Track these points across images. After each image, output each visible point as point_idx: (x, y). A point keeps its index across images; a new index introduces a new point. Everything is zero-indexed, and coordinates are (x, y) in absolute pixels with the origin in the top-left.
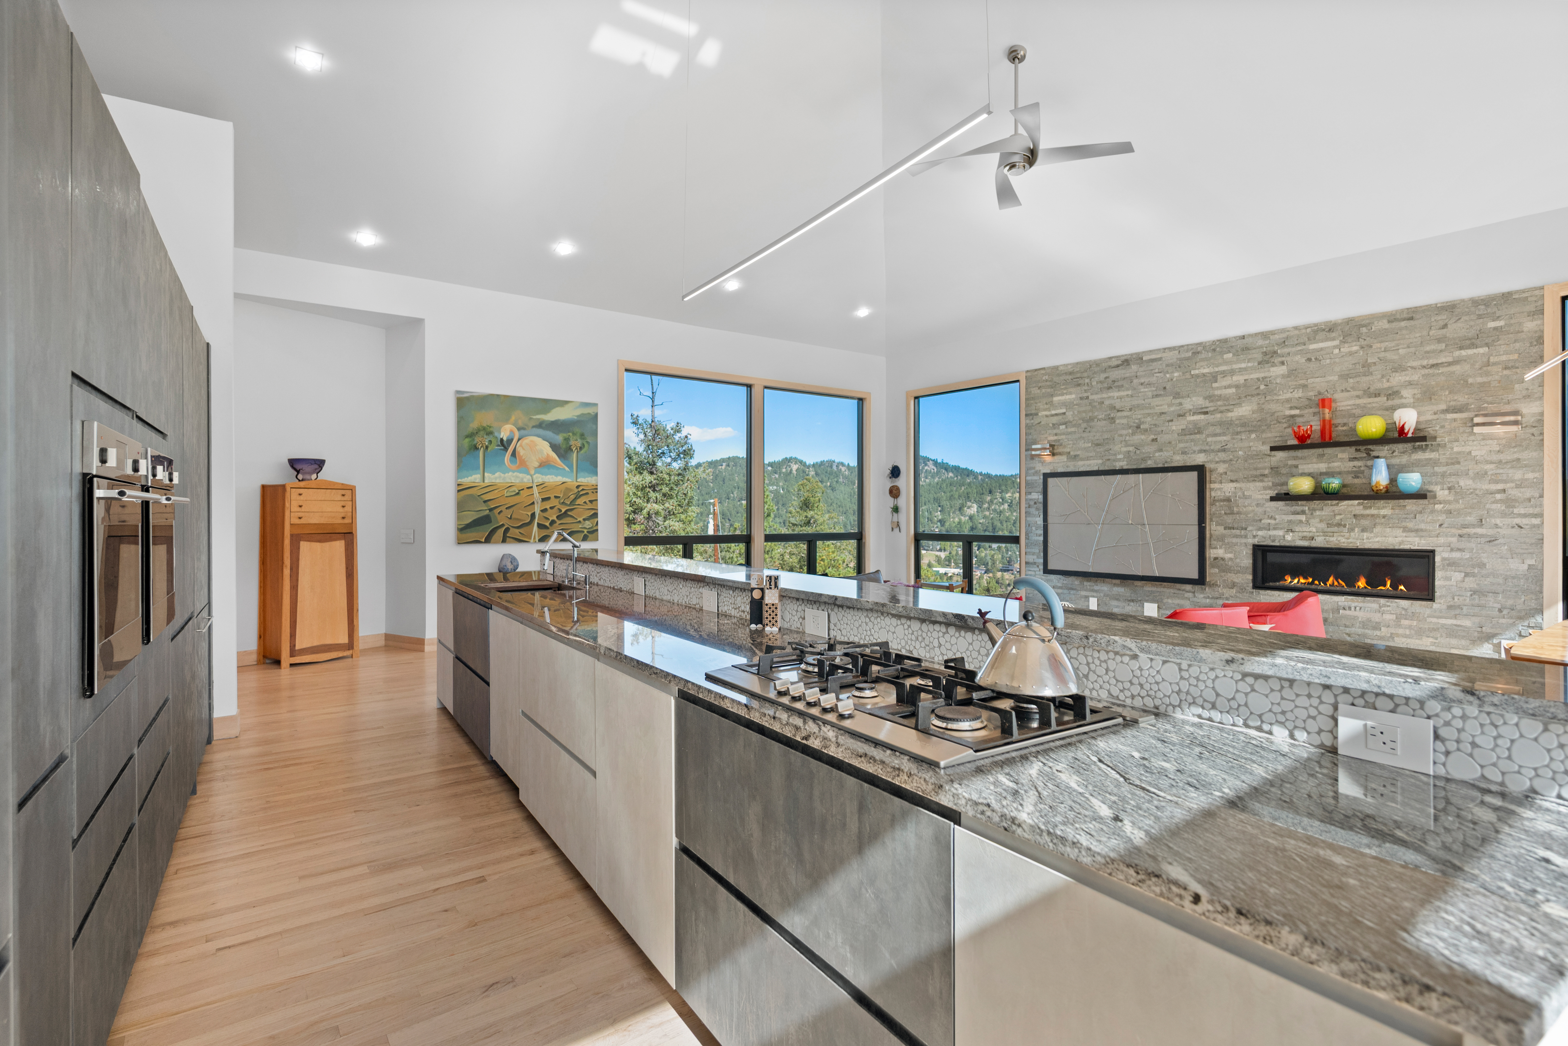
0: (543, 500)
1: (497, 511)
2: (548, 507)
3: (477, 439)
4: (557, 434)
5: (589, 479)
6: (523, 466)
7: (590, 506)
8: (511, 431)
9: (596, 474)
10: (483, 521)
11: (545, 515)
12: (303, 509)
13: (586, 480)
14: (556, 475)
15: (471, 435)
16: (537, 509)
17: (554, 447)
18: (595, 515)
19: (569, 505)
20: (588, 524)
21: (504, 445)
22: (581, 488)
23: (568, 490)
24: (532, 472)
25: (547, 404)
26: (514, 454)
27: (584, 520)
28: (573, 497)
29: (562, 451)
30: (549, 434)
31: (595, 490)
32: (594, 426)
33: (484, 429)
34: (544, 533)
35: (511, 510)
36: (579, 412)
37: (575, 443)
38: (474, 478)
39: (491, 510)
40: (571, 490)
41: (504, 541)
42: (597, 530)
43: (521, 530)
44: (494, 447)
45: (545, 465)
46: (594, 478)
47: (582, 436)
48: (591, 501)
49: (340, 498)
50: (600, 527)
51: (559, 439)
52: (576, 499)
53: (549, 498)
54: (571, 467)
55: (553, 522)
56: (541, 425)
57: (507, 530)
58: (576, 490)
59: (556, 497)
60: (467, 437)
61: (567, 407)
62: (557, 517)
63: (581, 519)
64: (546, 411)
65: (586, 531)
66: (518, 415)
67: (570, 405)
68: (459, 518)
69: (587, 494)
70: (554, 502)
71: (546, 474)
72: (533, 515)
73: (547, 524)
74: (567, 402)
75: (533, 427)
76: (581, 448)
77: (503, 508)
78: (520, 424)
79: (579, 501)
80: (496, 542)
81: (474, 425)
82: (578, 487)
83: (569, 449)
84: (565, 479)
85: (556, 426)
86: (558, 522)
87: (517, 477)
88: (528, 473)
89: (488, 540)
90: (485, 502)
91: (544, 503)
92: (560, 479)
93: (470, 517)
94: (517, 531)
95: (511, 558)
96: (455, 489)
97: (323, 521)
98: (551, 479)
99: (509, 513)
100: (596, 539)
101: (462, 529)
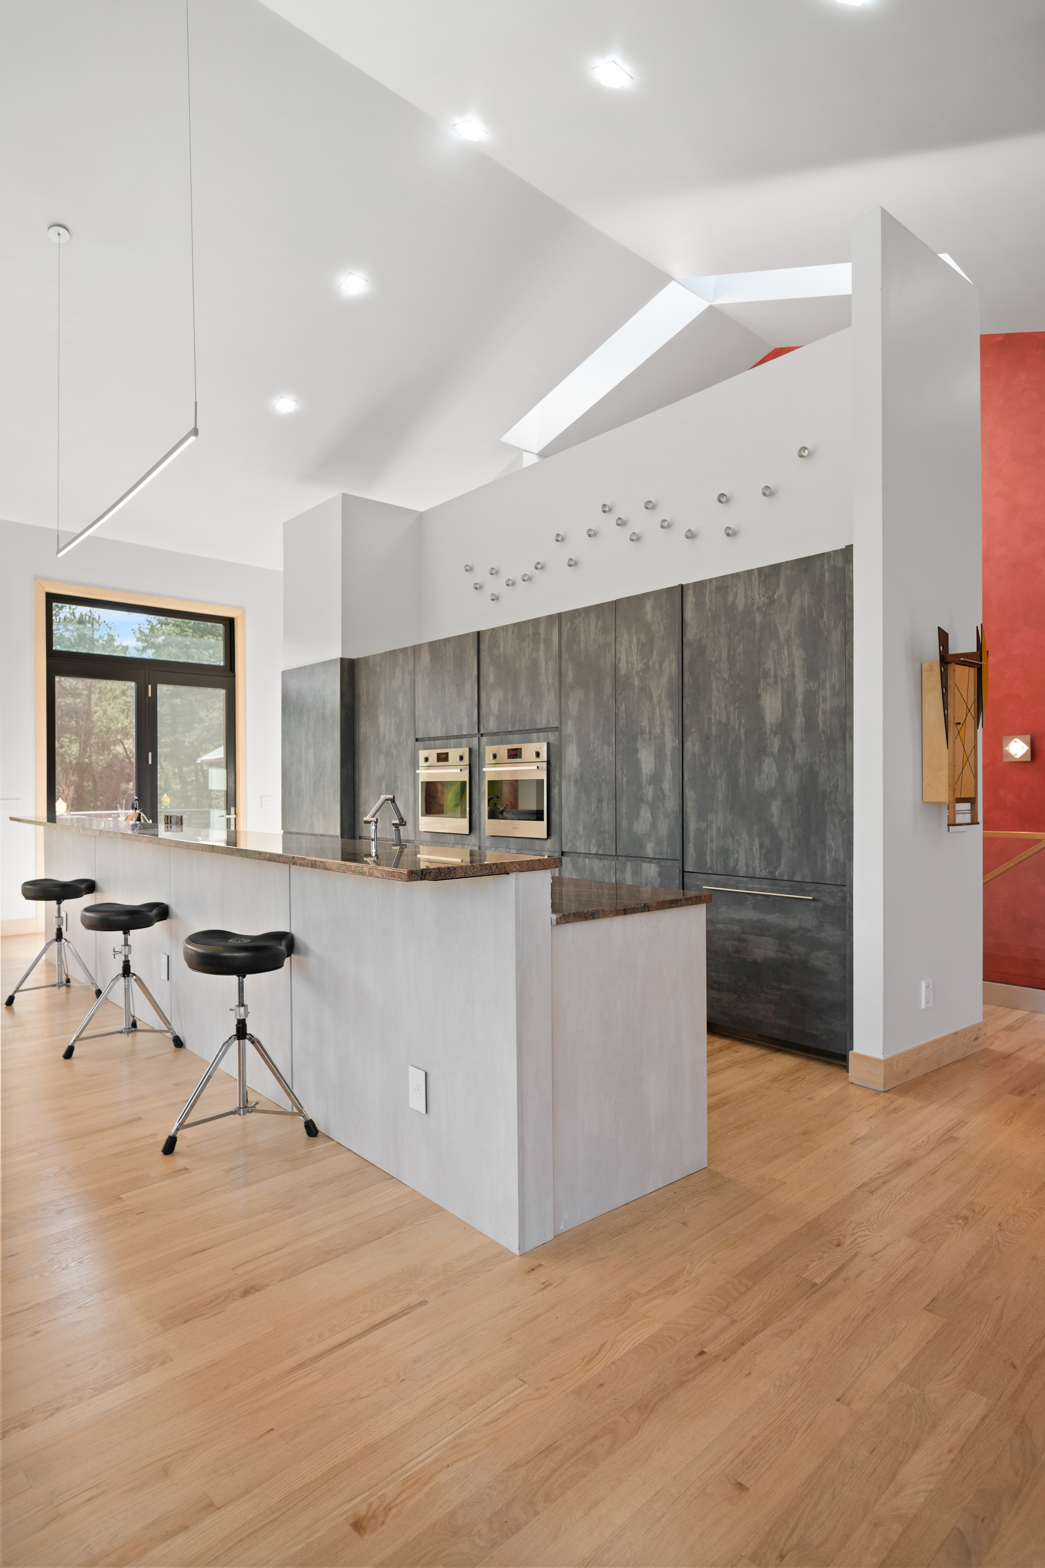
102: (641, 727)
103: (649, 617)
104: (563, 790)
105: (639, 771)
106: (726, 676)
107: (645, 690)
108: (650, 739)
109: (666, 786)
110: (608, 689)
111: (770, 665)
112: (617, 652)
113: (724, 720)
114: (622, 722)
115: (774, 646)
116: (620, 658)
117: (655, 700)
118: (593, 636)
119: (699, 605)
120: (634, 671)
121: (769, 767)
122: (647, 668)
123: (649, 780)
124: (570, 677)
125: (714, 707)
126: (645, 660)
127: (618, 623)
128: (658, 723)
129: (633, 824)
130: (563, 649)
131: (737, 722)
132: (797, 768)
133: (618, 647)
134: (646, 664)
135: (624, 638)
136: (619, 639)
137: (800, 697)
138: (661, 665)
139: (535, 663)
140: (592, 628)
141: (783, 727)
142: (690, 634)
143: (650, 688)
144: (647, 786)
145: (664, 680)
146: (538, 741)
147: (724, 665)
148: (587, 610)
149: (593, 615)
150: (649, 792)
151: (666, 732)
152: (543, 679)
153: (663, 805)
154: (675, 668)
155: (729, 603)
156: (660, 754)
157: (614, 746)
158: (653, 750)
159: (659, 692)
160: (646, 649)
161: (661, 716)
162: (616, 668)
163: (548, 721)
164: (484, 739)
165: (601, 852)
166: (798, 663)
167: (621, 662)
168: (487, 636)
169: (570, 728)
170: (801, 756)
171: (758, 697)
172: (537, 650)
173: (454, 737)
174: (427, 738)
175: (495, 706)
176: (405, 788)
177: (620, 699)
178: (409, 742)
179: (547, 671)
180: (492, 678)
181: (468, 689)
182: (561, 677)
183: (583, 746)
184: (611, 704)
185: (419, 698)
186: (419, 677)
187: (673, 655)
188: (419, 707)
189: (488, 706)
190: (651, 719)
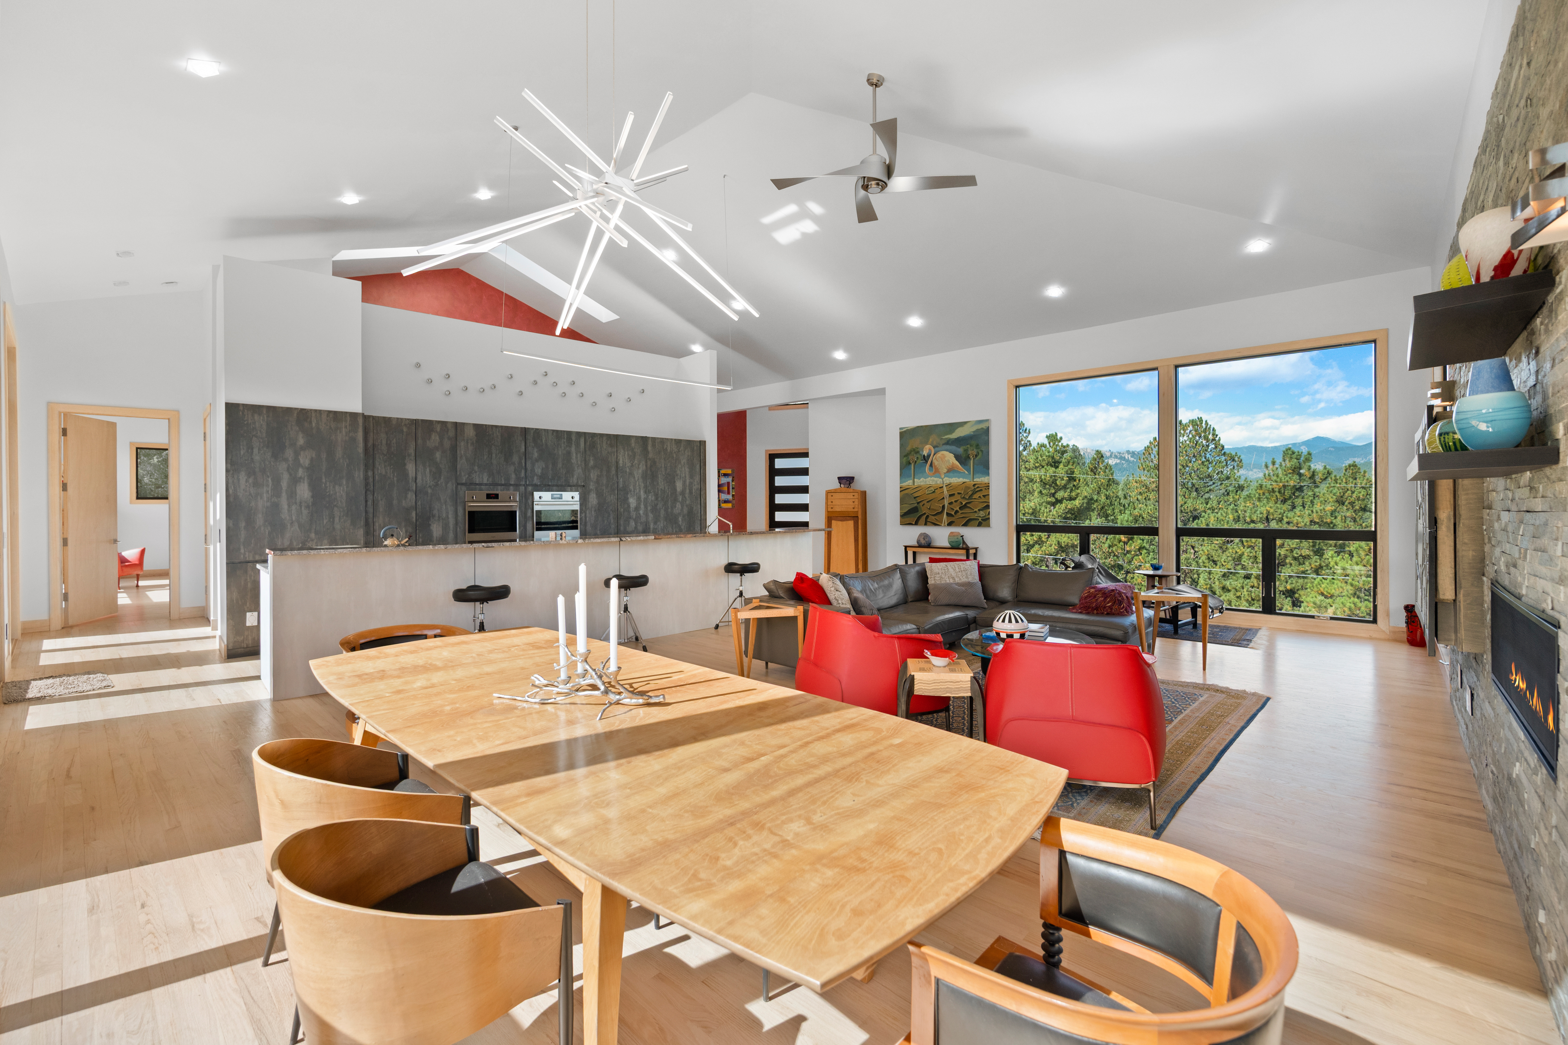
0: (950, 496)
1: (921, 504)
2: (953, 501)
3: (910, 457)
4: (959, 447)
5: (983, 479)
6: (936, 472)
7: (983, 500)
8: (930, 449)
9: (988, 474)
10: (914, 510)
11: (951, 506)
12: (833, 503)
13: (980, 480)
14: (959, 478)
15: (907, 456)
16: (946, 503)
17: (957, 457)
18: (988, 507)
19: (968, 499)
20: (982, 514)
21: (925, 459)
22: (976, 486)
23: (967, 488)
24: (943, 476)
25: (952, 427)
26: (931, 465)
27: (979, 510)
28: (970, 493)
29: (963, 459)
30: (953, 448)
31: (987, 487)
32: (986, 438)
33: (914, 450)
34: (951, 519)
35: (930, 503)
36: (975, 428)
37: (972, 452)
38: (909, 483)
39: (918, 503)
40: (969, 488)
41: (926, 524)
42: (989, 518)
43: (936, 517)
44: (920, 461)
45: (951, 470)
46: (987, 478)
47: (977, 446)
48: (984, 496)
49: (852, 497)
50: (990, 516)
51: (960, 450)
52: (973, 494)
53: (953, 495)
54: (969, 471)
55: (957, 512)
56: (949, 442)
57: (927, 517)
58: (973, 488)
59: (959, 493)
60: (905, 456)
61: (966, 426)
62: (960, 508)
63: (977, 510)
64: (952, 432)
65: (980, 520)
66: (933, 438)
67: (968, 424)
68: (901, 509)
69: (981, 490)
70: (957, 497)
71: (951, 477)
72: (943, 507)
73: (953, 513)
74: (966, 423)
76: (976, 456)
77: (925, 502)
78: (935, 443)
79: (975, 496)
80: (921, 525)
81: (909, 448)
82: (974, 485)
83: (968, 457)
84: (965, 480)
85: (959, 441)
86: (961, 512)
87: (933, 480)
88: (940, 477)
89: (916, 524)
90: (915, 498)
91: (952, 497)
92: (961, 480)
93: (907, 508)
94: (933, 518)
95: (925, 536)
96: (899, 490)
97: (843, 510)
98: (956, 480)
99: (928, 505)
100: (988, 526)
101: (903, 516)
102: (630, 489)
103: (633, 445)
104: (588, 515)
105: (629, 506)
106: (664, 473)
107: (631, 474)
108: (634, 494)
109: (641, 512)
110: (613, 472)
111: (678, 472)
112: (618, 457)
113: (663, 489)
114: (621, 486)
115: (680, 466)
116: (619, 459)
117: (636, 479)
118: (605, 448)
119: (654, 446)
120: (627, 466)
121: (678, 505)
122: (632, 466)
123: (634, 510)
124: (592, 463)
125: (659, 484)
127: (618, 445)
128: (638, 488)
129: (626, 528)
130: (587, 449)
131: (668, 490)
132: (687, 506)
133: (618, 454)
134: (632, 464)
135: (621, 452)
136: (619, 452)
137: (688, 483)
138: (639, 465)
139: (569, 453)
140: (604, 443)
141: (683, 493)
142: (651, 455)
143: (634, 473)
145: (640, 471)
146: (571, 491)
147: (663, 469)
148: (602, 435)
149: (605, 438)
150: (634, 514)
151: (641, 492)
152: (574, 461)
153: (641, 519)
154: (644, 467)
155: (665, 448)
156: (639, 500)
157: (617, 496)
158: (636, 498)
159: (638, 475)
160: (632, 458)
161: (639, 485)
162: (617, 463)
163: (578, 482)
164: (530, 488)
166: (687, 473)
167: (620, 461)
168: (532, 432)
169: (592, 486)
170: (688, 502)
171: (675, 482)
172: (570, 447)
173: (502, 485)
174: (471, 484)
175: (538, 471)
176: (444, 515)
177: (619, 476)
178: (449, 485)
179: (576, 458)
180: (536, 455)
181: (515, 459)
182: (586, 462)
183: (599, 495)
184: (615, 478)
185: (461, 457)
186: (462, 444)
187: (644, 462)
188: (462, 463)
189: (533, 470)
190: (634, 486)
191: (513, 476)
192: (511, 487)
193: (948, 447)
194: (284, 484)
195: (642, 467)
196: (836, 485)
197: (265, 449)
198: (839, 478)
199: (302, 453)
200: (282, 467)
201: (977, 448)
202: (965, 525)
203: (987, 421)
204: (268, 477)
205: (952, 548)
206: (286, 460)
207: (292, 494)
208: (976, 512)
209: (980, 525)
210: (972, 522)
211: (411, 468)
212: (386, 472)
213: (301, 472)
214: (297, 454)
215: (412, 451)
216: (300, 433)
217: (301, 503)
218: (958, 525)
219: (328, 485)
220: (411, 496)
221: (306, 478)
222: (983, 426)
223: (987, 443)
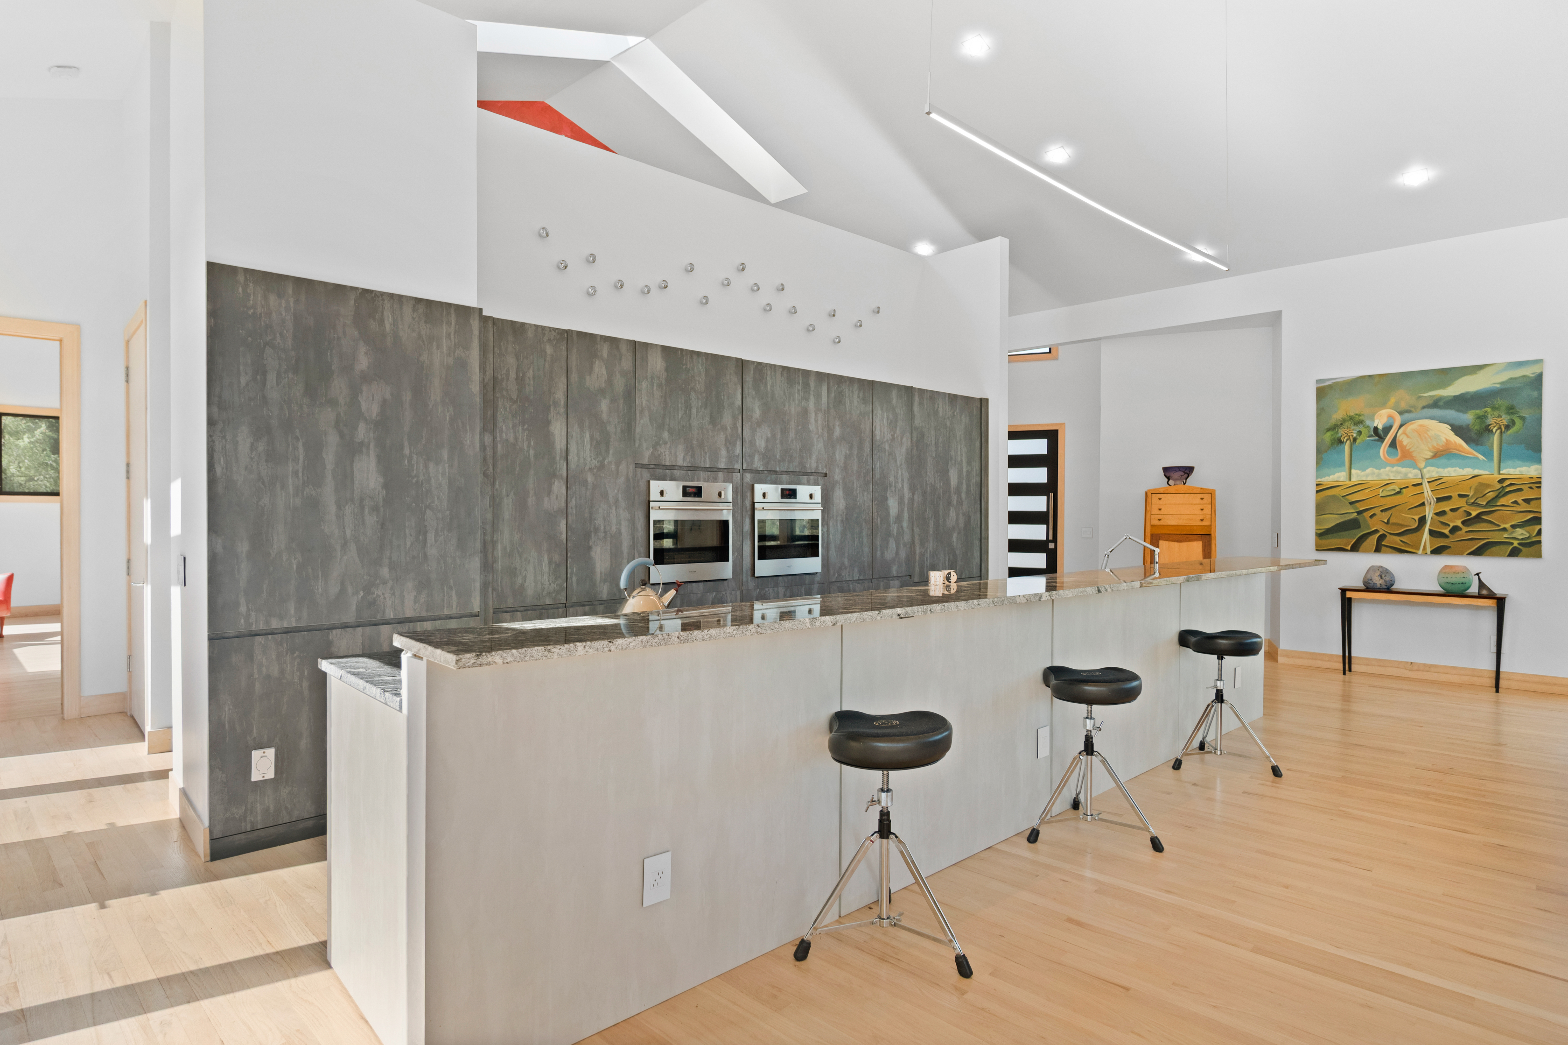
0: (1439, 500)
1: (1367, 515)
2: (1447, 509)
3: (1341, 432)
4: (1464, 412)
5: (1525, 469)
6: (1407, 458)
7: (1525, 507)
8: (1390, 417)
9: (1539, 461)
10: (1349, 525)
11: (1442, 519)
12: (1162, 512)
13: (1517, 470)
14: (1462, 467)
15: (1334, 428)
16: (1429, 512)
17: (1458, 430)
18: (1537, 520)
19: (1484, 507)
20: (1520, 533)
21: (1379, 434)
22: (1507, 483)
23: (1483, 485)
24: (1422, 465)
25: (1447, 375)
26: (1393, 444)
27: (1513, 527)
28: (1491, 495)
29: (1473, 434)
30: (1451, 414)
31: (1537, 484)
32: (1536, 393)
33: (1351, 418)
34: (1441, 542)
35: (1388, 513)
36: (1504, 377)
37: (1498, 420)
38: (1338, 476)
39: (1360, 513)
40: (1488, 486)
41: (1378, 550)
42: (1540, 542)
43: (1404, 538)
44: (1364, 438)
45: (1442, 454)
46: (1535, 467)
47: (1511, 410)
48: (1527, 501)
49: (1198, 501)
50: (1545, 538)
51: (1468, 418)
52: (1497, 497)
53: (1449, 498)
54: (1489, 455)
55: (1455, 529)
56: (1436, 404)
57: (1382, 537)
58: (1499, 486)
59: (1460, 496)
60: (1328, 430)
61: (1481, 374)
62: (1463, 523)
63: (1507, 526)
64: (1444, 385)
65: (1516, 543)
66: (1400, 396)
67: (1488, 369)
68: (1318, 522)
69: (1520, 490)
70: (1457, 502)
71: (1444, 467)
72: (1422, 520)
73: (1446, 532)
74: (1481, 367)
75: (1424, 407)
76: (1508, 427)
77: (1376, 511)
78: (1403, 406)
79: (1502, 501)
80: (1366, 551)
81: (1338, 416)
82: (1501, 481)
83: (1487, 430)
84: (1476, 472)
85: (1462, 402)
86: (1465, 529)
87: (1398, 472)
88: (1415, 466)
89: (1355, 548)
90: (1352, 503)
92: (1468, 472)
93: (1332, 521)
94: (1397, 539)
95: (1384, 572)
96: (1314, 489)
97: (1181, 523)
98: (1453, 472)
99: (1385, 517)
100: (1539, 555)
101: (1322, 535)
102: (890, 481)
103: (893, 400)
105: (888, 514)
106: (934, 455)
107: (891, 454)
108: (895, 491)
109: (905, 524)
110: (867, 449)
111: (953, 453)
112: (874, 422)
113: (933, 483)
114: (878, 476)
115: (955, 443)
116: (876, 426)
117: (898, 463)
118: (856, 403)
120: (885, 439)
121: (952, 513)
122: (893, 439)
123: (894, 520)
124: (837, 432)
125: (928, 473)
126: (892, 433)
127: (874, 399)
128: (900, 480)
129: (884, 553)
130: (832, 406)
131: (939, 484)
132: (963, 513)
133: (874, 417)
134: (893, 436)
135: (879, 412)
136: (875, 412)
137: (965, 473)
138: (901, 439)
139: (805, 412)
140: (855, 396)
141: (958, 490)
142: (918, 422)
143: (895, 454)
144: (894, 525)
145: (904, 450)
146: (811, 483)
147: (933, 449)
148: (852, 381)
149: (856, 386)
150: (894, 529)
151: (905, 487)
152: (812, 427)
153: (903, 538)
154: (909, 442)
155: (936, 409)
156: (901, 502)
157: (872, 494)
158: (897, 499)
159: (901, 457)
160: (892, 424)
161: (902, 475)
162: (873, 433)
163: (817, 467)
164: (749, 477)
165: (861, 578)
166: (964, 455)
167: (877, 430)
168: (752, 368)
169: (839, 475)
170: (965, 507)
171: (948, 470)
172: (807, 400)
173: (705, 469)
174: (658, 466)
175: (761, 444)
176: (614, 529)
177: (875, 457)
178: (623, 467)
179: (816, 421)
180: (757, 413)
181: (727, 419)
182: (830, 430)
183: (848, 492)
184: (870, 461)
185: (641, 411)
186: (644, 385)
187: (908, 434)
188: (643, 425)
189: (752, 443)
190: (896, 477)
191: (724, 452)
192: (721, 475)
193: (1436, 412)
194: (329, 457)
195: (907, 442)
196: (1160, 481)
197: (290, 375)
198: (1166, 470)
199: (365, 388)
200: (326, 417)
201: (1508, 413)
202: (1478, 552)
203: (1539, 362)
204: (297, 439)
205: (1447, 594)
206: (333, 403)
207: (345, 479)
208: (1505, 529)
209: (1514, 553)
210: (1495, 549)
211: (558, 429)
212: (516, 438)
213: (362, 432)
214: (355, 392)
215: (560, 396)
216: (361, 343)
217: (362, 499)
218: (1459, 553)
219: (414, 462)
220: (559, 487)
221: (372, 446)
222: (1529, 372)
223: (1537, 404)
